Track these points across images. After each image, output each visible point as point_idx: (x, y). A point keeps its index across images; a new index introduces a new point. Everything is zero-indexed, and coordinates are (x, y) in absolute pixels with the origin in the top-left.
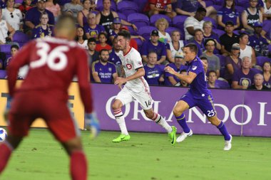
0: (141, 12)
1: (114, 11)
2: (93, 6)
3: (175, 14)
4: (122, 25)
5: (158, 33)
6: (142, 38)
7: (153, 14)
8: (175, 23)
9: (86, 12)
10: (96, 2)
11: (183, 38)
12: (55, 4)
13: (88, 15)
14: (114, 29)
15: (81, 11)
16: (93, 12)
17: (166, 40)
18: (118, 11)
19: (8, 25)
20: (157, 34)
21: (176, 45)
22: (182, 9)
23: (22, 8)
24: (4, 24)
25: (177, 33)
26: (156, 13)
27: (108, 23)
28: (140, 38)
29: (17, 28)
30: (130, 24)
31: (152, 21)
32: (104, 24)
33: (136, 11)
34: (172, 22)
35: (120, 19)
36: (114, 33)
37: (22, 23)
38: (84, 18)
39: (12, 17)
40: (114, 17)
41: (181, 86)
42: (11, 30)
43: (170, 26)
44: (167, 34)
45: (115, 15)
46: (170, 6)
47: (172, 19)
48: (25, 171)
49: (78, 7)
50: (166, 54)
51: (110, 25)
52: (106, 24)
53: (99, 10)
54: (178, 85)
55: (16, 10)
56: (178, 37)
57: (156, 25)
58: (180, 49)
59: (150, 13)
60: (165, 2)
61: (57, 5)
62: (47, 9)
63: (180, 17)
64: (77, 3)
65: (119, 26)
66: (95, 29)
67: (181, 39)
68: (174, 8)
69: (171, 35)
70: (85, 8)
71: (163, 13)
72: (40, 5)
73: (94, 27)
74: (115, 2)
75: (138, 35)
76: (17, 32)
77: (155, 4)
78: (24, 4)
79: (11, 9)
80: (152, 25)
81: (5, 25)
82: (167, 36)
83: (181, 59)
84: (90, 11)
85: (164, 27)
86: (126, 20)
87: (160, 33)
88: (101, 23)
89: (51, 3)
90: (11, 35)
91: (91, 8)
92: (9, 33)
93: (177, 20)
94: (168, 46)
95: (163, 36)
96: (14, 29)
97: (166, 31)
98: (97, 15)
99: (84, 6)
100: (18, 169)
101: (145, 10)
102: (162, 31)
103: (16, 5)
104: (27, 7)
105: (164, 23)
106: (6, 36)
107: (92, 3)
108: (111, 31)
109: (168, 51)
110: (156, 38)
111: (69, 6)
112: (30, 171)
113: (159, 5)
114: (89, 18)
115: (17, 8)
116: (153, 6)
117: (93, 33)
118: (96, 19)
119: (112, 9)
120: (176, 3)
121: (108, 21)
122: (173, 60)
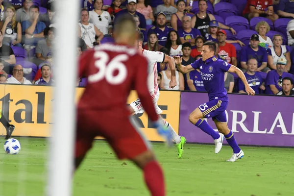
0: (240, 14)
1: (211, 13)
2: (188, 8)
3: (277, 17)
4: (219, 28)
5: (258, 37)
6: (241, 43)
7: (252, 17)
8: (276, 26)
9: (180, 15)
10: (191, 4)
11: (285, 42)
12: (146, 6)
13: (183, 18)
14: (211, 33)
15: (175, 14)
16: (187, 15)
17: (267, 45)
18: (214, 14)
19: (96, 28)
20: (257, 39)
21: (278, 50)
22: (285, 11)
23: (111, 10)
24: (91, 27)
25: (279, 38)
26: (257, 15)
27: (204, 27)
28: (239, 43)
29: (105, 32)
30: (228, 28)
31: (252, 25)
32: (199, 28)
33: (235, 14)
34: (274, 25)
35: (217, 22)
36: (210, 38)
37: (111, 26)
38: (178, 21)
39: (100, 19)
40: (211, 20)
41: (284, 95)
42: (98, 34)
43: (271, 29)
44: (268, 38)
45: (212, 17)
46: (271, 8)
47: (274, 21)
48: (114, 188)
49: (172, 9)
50: (267, 60)
51: (206, 29)
52: (202, 27)
53: (194, 12)
54: (280, 94)
55: (104, 12)
56: (280, 42)
57: (256, 28)
58: (282, 55)
59: (249, 16)
60: (266, 3)
61: (149, 7)
62: (138, 11)
63: (282, 19)
64: (170, 4)
65: (216, 29)
66: (190, 33)
67: (283, 44)
68: (276, 11)
69: (273, 40)
70: (179, 10)
71: (263, 15)
72: (131, 7)
73: (189, 31)
74: (212, 4)
75: (236, 39)
76: (105, 36)
77: (256, 6)
78: (113, 6)
79: (99, 11)
80: (252, 28)
81: (93, 29)
82: (269, 41)
83: (283, 66)
84: (184, 13)
85: (265, 30)
86: (224, 23)
87: (260, 38)
88: (196, 27)
89: (142, 5)
90: (99, 39)
91: (185, 10)
92: (96, 38)
93: (279, 23)
94: (269, 51)
95: (264, 41)
96: (102, 33)
97: (267, 35)
98: (192, 18)
99: (178, 8)
100: (106, 186)
101: (244, 12)
102: (262, 35)
103: (104, 7)
104: (117, 9)
105: (265, 26)
106: (94, 40)
107: (187, 4)
108: (207, 35)
109: (270, 57)
110: (256, 43)
111: (161, 8)
112: (120, 188)
113: (259, 7)
114: (184, 21)
115: (106, 10)
116: (252, 8)
117: (188, 37)
118: (191, 23)
119: (208, 12)
120: (278, 5)
121: (204, 25)
122: (275, 67)
